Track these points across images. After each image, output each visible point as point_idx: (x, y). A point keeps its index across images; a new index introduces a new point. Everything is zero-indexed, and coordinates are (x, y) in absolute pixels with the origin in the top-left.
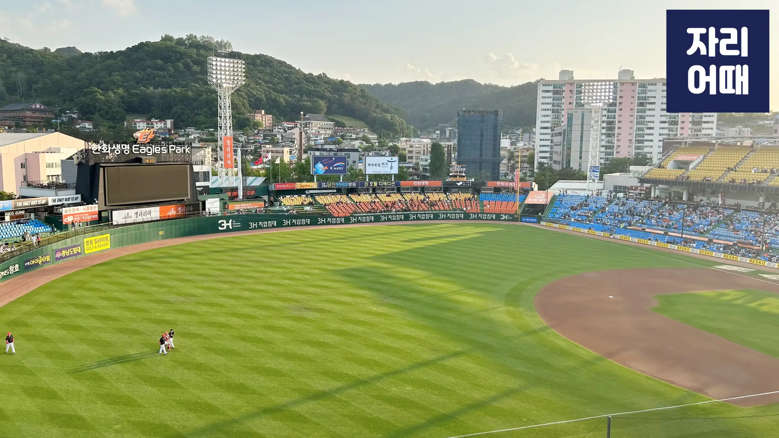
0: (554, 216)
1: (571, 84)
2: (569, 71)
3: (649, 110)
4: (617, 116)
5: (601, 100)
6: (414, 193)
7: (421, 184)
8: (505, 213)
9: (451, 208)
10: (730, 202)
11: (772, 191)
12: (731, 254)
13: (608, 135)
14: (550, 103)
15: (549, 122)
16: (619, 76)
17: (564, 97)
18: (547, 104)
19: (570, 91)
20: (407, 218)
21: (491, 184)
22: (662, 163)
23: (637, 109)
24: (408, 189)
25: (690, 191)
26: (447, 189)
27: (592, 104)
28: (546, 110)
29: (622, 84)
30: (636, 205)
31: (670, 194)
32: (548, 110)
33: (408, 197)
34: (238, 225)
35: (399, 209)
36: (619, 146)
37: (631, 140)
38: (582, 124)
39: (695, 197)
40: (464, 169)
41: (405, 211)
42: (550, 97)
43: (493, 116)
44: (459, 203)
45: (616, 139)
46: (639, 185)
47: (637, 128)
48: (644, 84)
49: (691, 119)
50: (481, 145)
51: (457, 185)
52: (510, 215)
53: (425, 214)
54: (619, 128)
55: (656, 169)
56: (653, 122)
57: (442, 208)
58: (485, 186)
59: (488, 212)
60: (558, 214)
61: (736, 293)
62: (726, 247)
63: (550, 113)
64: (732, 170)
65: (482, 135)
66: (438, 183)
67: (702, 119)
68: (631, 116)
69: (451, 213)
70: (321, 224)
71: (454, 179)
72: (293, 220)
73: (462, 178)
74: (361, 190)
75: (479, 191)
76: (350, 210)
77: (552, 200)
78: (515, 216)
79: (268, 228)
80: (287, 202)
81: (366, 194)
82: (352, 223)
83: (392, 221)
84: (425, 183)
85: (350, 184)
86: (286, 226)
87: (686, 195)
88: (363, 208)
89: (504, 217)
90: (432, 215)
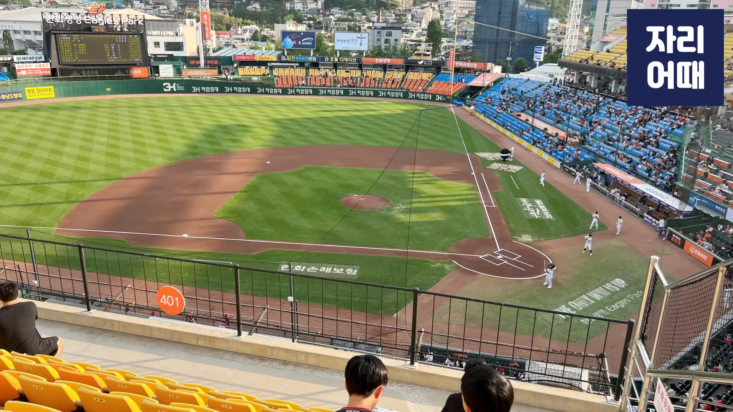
7: (383, 61)
8: (441, 93)
24: (369, 66)
26: (408, 67)
34: (182, 88)
41: (351, 86)
50: (499, 24)
51: (419, 64)
52: (444, 96)
58: (444, 65)
66: (400, 61)
69: (391, 91)
70: (260, 93)
71: (418, 58)
72: (235, 88)
73: (426, 57)
74: (323, 65)
75: (440, 71)
76: (295, 83)
77: (495, 82)
78: (448, 97)
79: (210, 92)
80: (244, 72)
81: (327, 69)
82: (290, 94)
83: (332, 95)
84: (387, 61)
85: (310, 59)
86: (228, 92)
87: (595, 81)
88: (310, 82)
89: (439, 98)
90: (372, 92)
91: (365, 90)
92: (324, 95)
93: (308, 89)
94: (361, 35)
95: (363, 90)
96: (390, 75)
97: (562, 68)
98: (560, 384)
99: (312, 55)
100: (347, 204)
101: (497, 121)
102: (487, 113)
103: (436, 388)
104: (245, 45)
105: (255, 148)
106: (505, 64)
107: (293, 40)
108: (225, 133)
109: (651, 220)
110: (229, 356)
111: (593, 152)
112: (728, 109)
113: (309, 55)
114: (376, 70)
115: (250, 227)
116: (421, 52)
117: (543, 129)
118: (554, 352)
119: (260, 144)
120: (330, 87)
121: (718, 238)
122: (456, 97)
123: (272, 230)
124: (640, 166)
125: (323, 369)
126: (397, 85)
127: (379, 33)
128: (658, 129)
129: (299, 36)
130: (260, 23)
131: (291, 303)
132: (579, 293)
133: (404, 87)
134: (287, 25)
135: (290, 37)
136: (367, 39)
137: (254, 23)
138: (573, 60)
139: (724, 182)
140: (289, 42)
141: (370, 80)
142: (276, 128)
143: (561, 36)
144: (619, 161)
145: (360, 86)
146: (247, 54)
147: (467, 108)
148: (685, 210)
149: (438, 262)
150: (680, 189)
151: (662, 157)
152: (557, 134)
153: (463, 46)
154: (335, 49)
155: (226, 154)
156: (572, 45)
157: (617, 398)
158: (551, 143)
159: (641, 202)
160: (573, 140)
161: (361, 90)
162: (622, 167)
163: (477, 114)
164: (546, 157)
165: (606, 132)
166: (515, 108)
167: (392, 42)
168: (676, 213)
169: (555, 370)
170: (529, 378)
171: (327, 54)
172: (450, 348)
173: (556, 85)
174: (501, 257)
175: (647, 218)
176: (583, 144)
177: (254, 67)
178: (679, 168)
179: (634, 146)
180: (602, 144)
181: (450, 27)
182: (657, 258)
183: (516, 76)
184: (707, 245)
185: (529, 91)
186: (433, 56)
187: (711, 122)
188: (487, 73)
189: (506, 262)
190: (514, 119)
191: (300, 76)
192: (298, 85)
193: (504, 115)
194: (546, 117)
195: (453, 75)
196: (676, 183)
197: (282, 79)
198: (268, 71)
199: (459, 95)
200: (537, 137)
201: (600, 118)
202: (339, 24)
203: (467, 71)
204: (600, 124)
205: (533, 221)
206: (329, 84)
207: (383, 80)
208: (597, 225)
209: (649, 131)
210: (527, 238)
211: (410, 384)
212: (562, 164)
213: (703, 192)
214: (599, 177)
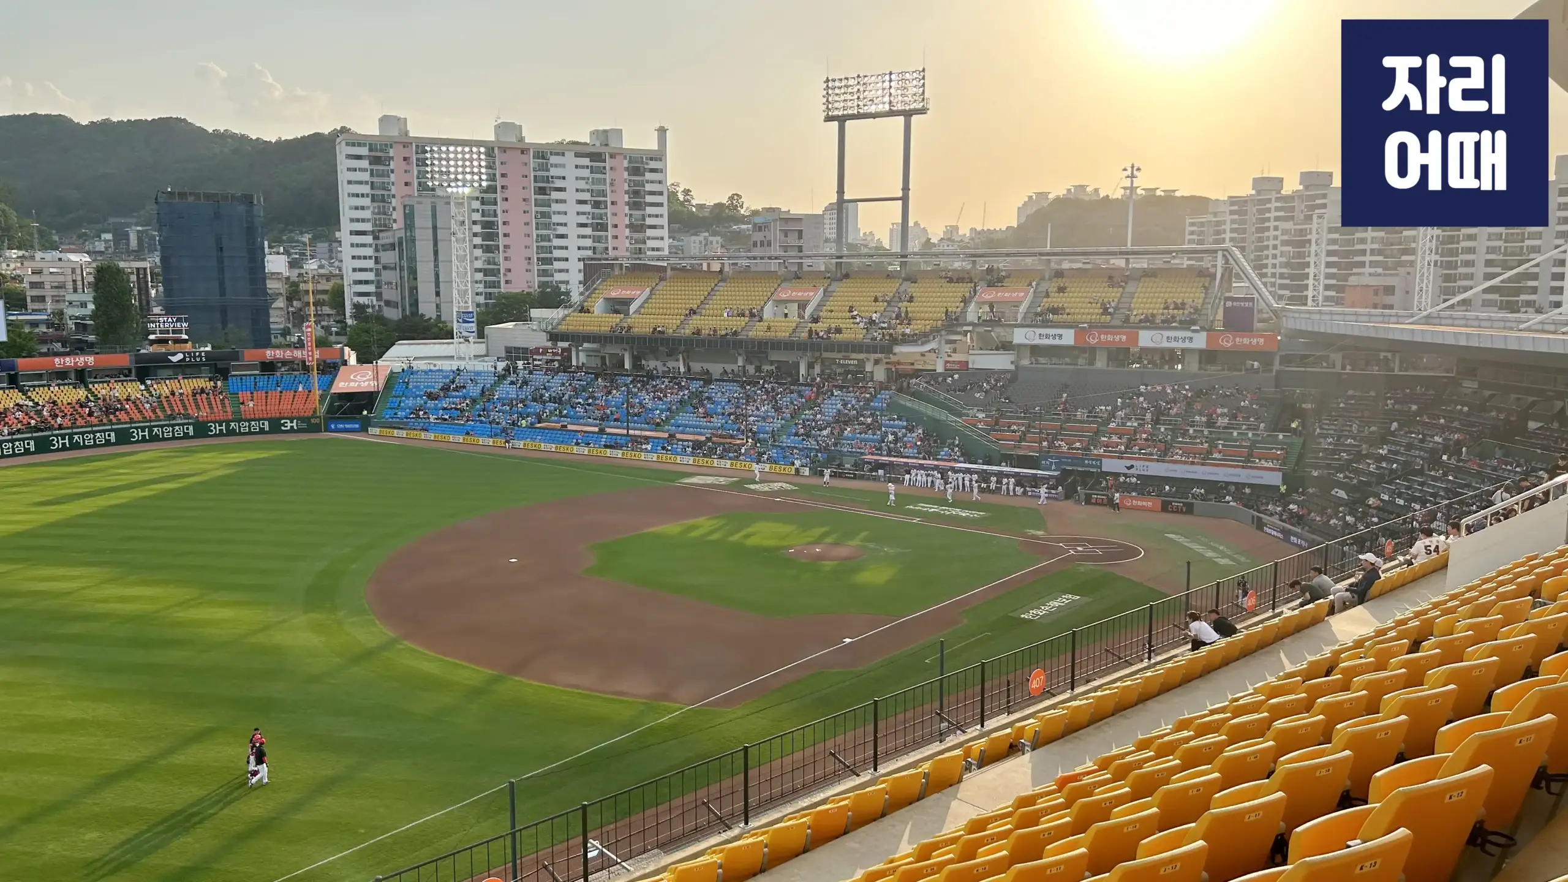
0: (396, 414)
1: (405, 145)
2: (399, 119)
3: (557, 201)
4: (499, 212)
5: (464, 181)
6: (58, 385)
7: (76, 363)
8: (290, 415)
9: (159, 413)
10: (696, 367)
11: (753, 347)
12: (705, 455)
13: (488, 249)
14: (367, 183)
15: (368, 220)
16: (497, 134)
17: (392, 171)
18: (360, 183)
19: (405, 159)
20: (43, 446)
21: (251, 355)
22: (586, 304)
23: (535, 199)
24: (40, 377)
25: (635, 353)
26: (145, 370)
27: (449, 190)
28: (357, 195)
29: (504, 150)
30: (548, 382)
31: (603, 358)
32: (363, 195)
33: (41, 396)
36: (509, 270)
37: (530, 259)
38: (435, 228)
39: (643, 362)
40: (185, 325)
42: (365, 170)
43: (241, 208)
44: (179, 403)
45: (501, 256)
46: (549, 344)
47: (538, 236)
48: (543, 152)
49: (627, 222)
50: (221, 270)
51: (170, 361)
52: (301, 419)
53: (94, 432)
54: (505, 235)
55: (576, 314)
56: (565, 225)
57: (137, 416)
58: (237, 360)
59: (253, 416)
60: (404, 409)
61: (714, 522)
62: (697, 446)
63: (367, 202)
64: (695, 313)
65: (221, 249)
66: (123, 360)
67: (644, 220)
68: (524, 212)
69: (162, 426)
75: (229, 372)
77: (389, 382)
78: (312, 421)
84: (87, 361)
89: (289, 424)
90: (113, 434)
116: (163, 335)
148: (1052, 474)
174: (1082, 549)
188: (349, 368)
189: (1095, 550)
199: (331, 414)
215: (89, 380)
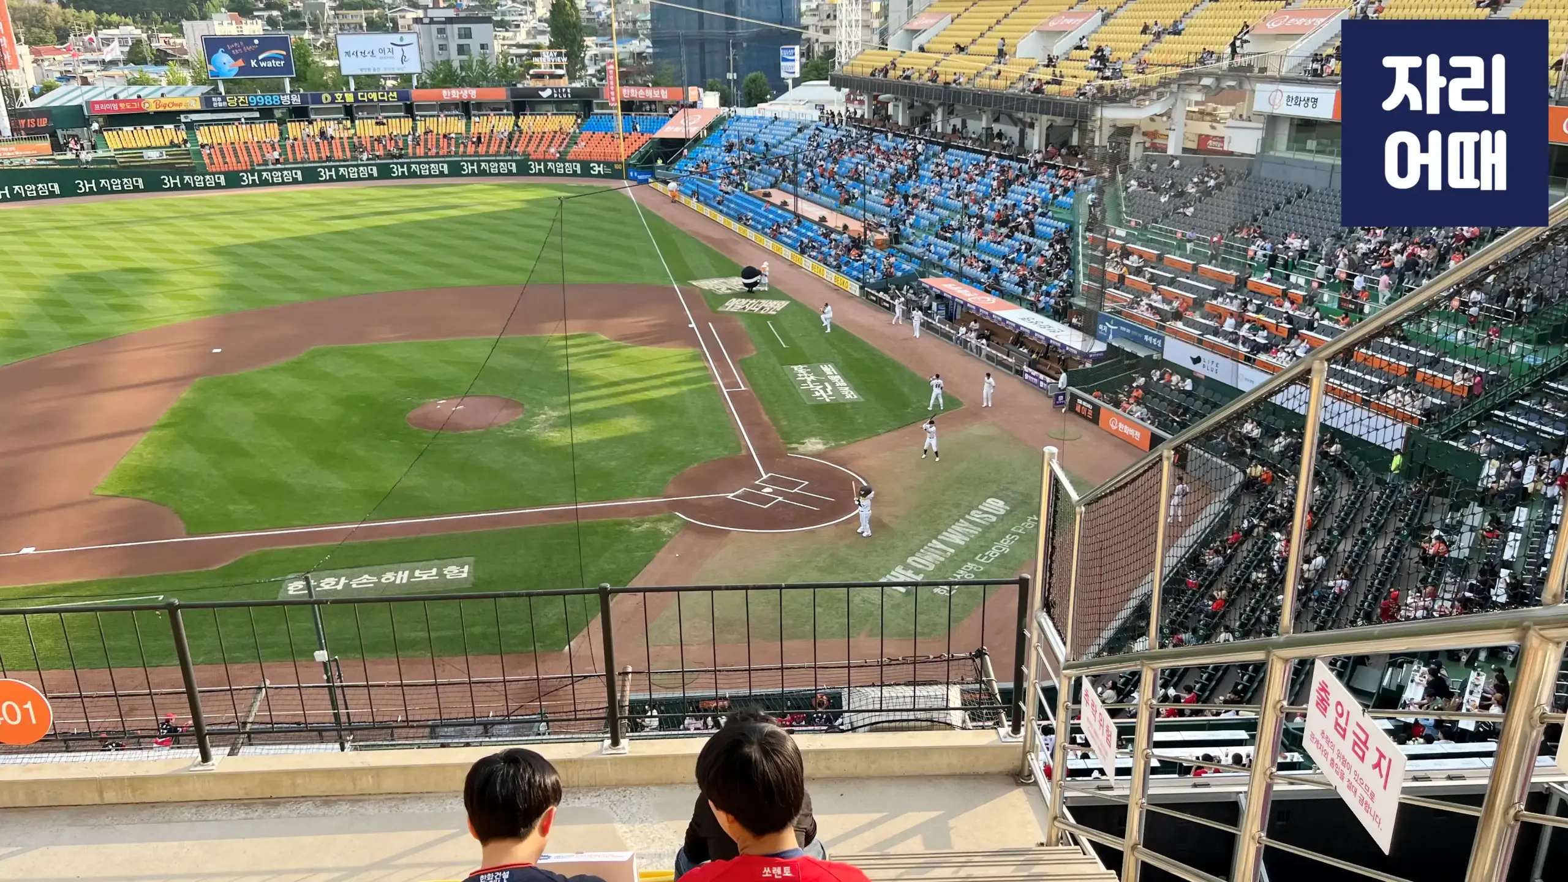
7: (461, 96)
8: (598, 159)
20: (385, 173)
24: (433, 107)
26: (520, 105)
33: (427, 125)
35: (380, 152)
41: (394, 157)
51: (541, 97)
52: (608, 164)
59: (567, 157)
64: (960, 50)
66: (500, 94)
69: (489, 161)
70: (170, 189)
71: (539, 84)
72: (103, 181)
73: (557, 81)
74: (318, 111)
75: (590, 109)
76: (257, 158)
77: (711, 128)
78: (617, 167)
79: (38, 197)
80: (119, 140)
81: (329, 120)
82: (248, 186)
83: (350, 179)
84: (470, 93)
85: (285, 99)
86: (85, 194)
87: (904, 112)
88: (294, 153)
89: (597, 169)
90: (446, 166)
91: (429, 163)
92: (331, 180)
93: (291, 169)
94: (402, 39)
95: (425, 163)
96: (481, 125)
97: (839, 90)
98: (912, 724)
99: (288, 91)
100: (425, 423)
101: (725, 210)
102: (703, 195)
103: (672, 783)
104: (113, 77)
105: (179, 320)
106: (725, 87)
107: (235, 58)
108: (94, 291)
109: (1035, 377)
110: (187, 813)
111: (917, 257)
112: (1146, 149)
113: (281, 89)
114: (446, 116)
115: (197, 507)
116: (542, 70)
117: (817, 219)
118: (893, 662)
119: (191, 310)
120: (344, 161)
121: (1156, 396)
122: (635, 165)
123: (251, 507)
124: (1005, 275)
125: (419, 796)
126: (500, 146)
127: (441, 31)
128: (1030, 198)
129: (249, 48)
130: (145, 21)
131: (325, 664)
132: (923, 537)
133: (517, 150)
134: (216, 23)
135: (227, 51)
136: (415, 47)
137: (129, 20)
138: (858, 70)
139: (1155, 289)
140: (227, 64)
141: (438, 140)
142: (226, 269)
143: (828, 23)
144: (966, 269)
145: (414, 153)
146: (121, 96)
147: (660, 186)
148: (1094, 350)
149: (643, 521)
150: (1081, 312)
151: (1043, 252)
152: (845, 227)
153: (632, 54)
154: (344, 72)
155: (107, 343)
156: (853, 40)
157: (1016, 729)
158: (837, 247)
159: (1016, 344)
160: (878, 237)
161: (419, 163)
162: (973, 281)
163: (683, 199)
164: (830, 275)
165: (937, 214)
166: (757, 179)
167: (475, 51)
168: (1078, 358)
169: (897, 697)
170: (851, 723)
171: (325, 87)
172: (690, 694)
173: (832, 125)
174: (770, 490)
175: (1029, 374)
176: (897, 242)
177: (146, 127)
178: (1075, 271)
179: (990, 237)
180: (932, 239)
181: (599, 13)
182: (1055, 450)
183: (750, 112)
184: (1139, 411)
185: (780, 143)
186: (572, 78)
187: (1120, 177)
188: (690, 110)
189: (780, 499)
190: (759, 202)
191: (268, 140)
192: (266, 163)
193: (737, 196)
194: (820, 193)
195: (620, 117)
196: (1072, 300)
197: (221, 150)
198: (183, 134)
199: (639, 161)
200: (807, 237)
201: (923, 186)
202: (345, 16)
203: (648, 108)
204: (923, 199)
205: (821, 408)
206: (340, 154)
207: (467, 138)
208: (941, 401)
209: (1015, 205)
210: (814, 445)
211: (617, 786)
212: (862, 288)
213: (1120, 313)
214: (934, 305)
215: (473, 112)
